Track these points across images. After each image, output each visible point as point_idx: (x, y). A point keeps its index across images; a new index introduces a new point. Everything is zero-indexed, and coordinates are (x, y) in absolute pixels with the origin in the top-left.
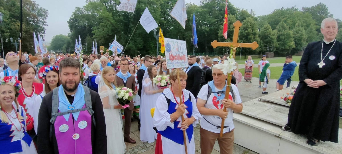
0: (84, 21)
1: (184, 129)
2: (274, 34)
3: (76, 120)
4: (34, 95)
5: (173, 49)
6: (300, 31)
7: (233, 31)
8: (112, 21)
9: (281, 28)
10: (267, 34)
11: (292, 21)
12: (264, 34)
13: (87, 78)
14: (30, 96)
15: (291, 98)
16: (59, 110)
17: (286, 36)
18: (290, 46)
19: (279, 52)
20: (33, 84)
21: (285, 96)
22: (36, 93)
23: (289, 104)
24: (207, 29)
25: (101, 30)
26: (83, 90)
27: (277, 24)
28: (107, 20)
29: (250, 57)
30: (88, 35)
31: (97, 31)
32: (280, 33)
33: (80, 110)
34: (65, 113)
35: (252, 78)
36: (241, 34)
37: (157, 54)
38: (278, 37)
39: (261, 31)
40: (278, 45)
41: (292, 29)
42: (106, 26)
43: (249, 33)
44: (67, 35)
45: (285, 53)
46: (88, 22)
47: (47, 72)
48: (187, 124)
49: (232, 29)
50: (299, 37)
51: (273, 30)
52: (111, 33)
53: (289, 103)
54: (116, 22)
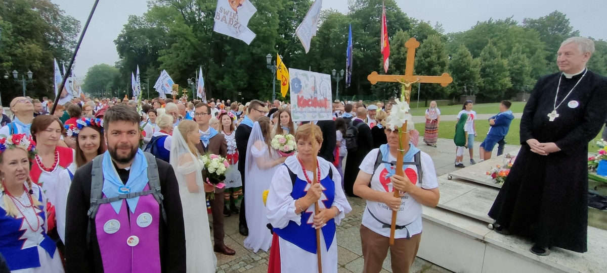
0: (144, 40)
1: (318, 227)
2: (476, 65)
3: (133, 212)
4: (58, 168)
5: (305, 88)
6: (519, 59)
7: (405, 59)
8: (194, 40)
9: (488, 55)
10: (464, 65)
11: (507, 44)
12: (460, 65)
13: (149, 140)
14: (51, 170)
15: (504, 174)
16: (103, 194)
17: (496, 68)
18: (502, 85)
19: (484, 94)
20: (56, 149)
21: (493, 171)
22: (61, 164)
23: (500, 185)
24: (360, 55)
25: (174, 55)
26: (145, 160)
27: (481, 48)
28: (185, 38)
29: (433, 102)
30: (151, 64)
31: (166, 57)
32: (487, 63)
33: (140, 193)
34: (113, 200)
35: (439, 140)
36: (419, 64)
37: (274, 98)
38: (483, 70)
39: (453, 59)
40: (484, 83)
41: (507, 56)
42: (183, 49)
43: (433, 62)
44: (114, 65)
45: (495, 96)
46: (151, 41)
47: (81, 129)
48: (324, 217)
49: (404, 55)
50: (518, 70)
51: (474, 57)
52: (192, 61)
53: (501, 183)
54: (199, 42)
